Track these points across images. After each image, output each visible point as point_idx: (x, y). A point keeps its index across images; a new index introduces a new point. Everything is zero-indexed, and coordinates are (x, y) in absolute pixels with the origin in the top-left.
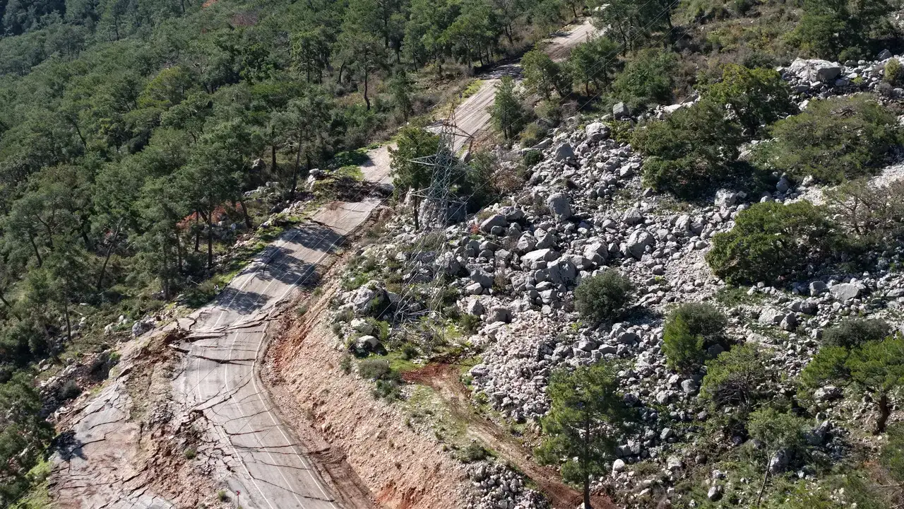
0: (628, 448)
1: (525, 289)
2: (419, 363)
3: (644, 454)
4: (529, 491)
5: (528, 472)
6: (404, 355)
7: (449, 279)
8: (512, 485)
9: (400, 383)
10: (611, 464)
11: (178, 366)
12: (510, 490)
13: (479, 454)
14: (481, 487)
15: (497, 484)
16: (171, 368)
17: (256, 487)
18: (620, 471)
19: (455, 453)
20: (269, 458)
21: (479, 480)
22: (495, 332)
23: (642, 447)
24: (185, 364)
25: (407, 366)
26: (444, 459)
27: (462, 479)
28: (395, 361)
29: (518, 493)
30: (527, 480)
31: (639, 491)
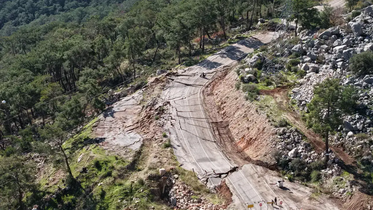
0: (356, 127)
1: (331, 61)
2: (272, 87)
3: (364, 130)
4: (304, 142)
5: (306, 134)
6: (265, 84)
7: (297, 56)
8: (296, 139)
9: (259, 94)
10: (347, 134)
11: (167, 85)
12: (294, 141)
13: (284, 124)
14: (282, 139)
15: (289, 137)
16: (164, 86)
17: (181, 133)
18: (350, 137)
19: (273, 123)
20: (192, 122)
21: (280, 135)
22: (310, 77)
23: (363, 127)
24: (171, 84)
25: (266, 88)
26: (267, 126)
27: (273, 134)
28: (261, 86)
29: (298, 143)
30: (304, 137)
31: (357, 146)
